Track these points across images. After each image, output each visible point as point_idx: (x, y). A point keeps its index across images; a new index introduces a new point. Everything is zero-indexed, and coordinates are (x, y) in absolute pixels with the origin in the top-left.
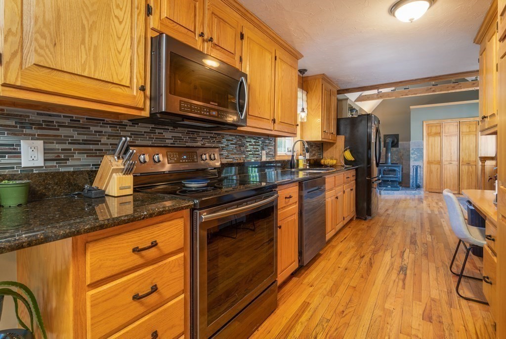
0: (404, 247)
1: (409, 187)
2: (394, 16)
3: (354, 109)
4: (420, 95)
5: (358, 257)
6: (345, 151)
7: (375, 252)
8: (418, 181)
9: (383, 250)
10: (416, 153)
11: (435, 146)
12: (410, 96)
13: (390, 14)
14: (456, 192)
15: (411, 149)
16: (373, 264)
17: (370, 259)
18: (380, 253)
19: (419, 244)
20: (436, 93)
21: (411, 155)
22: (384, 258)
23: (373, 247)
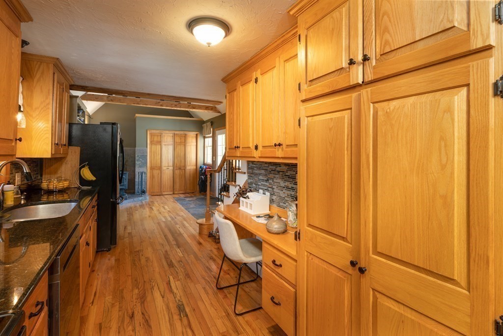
0: (166, 276)
1: (134, 193)
2: (192, 32)
3: (82, 110)
4: (150, 106)
5: (127, 319)
6: (80, 169)
7: (143, 299)
8: (143, 186)
9: (150, 291)
10: (141, 159)
11: (156, 154)
12: (141, 105)
13: (187, 29)
14: (171, 193)
15: (136, 156)
16: (149, 321)
17: (143, 314)
18: (149, 298)
19: (176, 265)
20: (163, 107)
21: (136, 162)
22: (156, 303)
23: (136, 291)
